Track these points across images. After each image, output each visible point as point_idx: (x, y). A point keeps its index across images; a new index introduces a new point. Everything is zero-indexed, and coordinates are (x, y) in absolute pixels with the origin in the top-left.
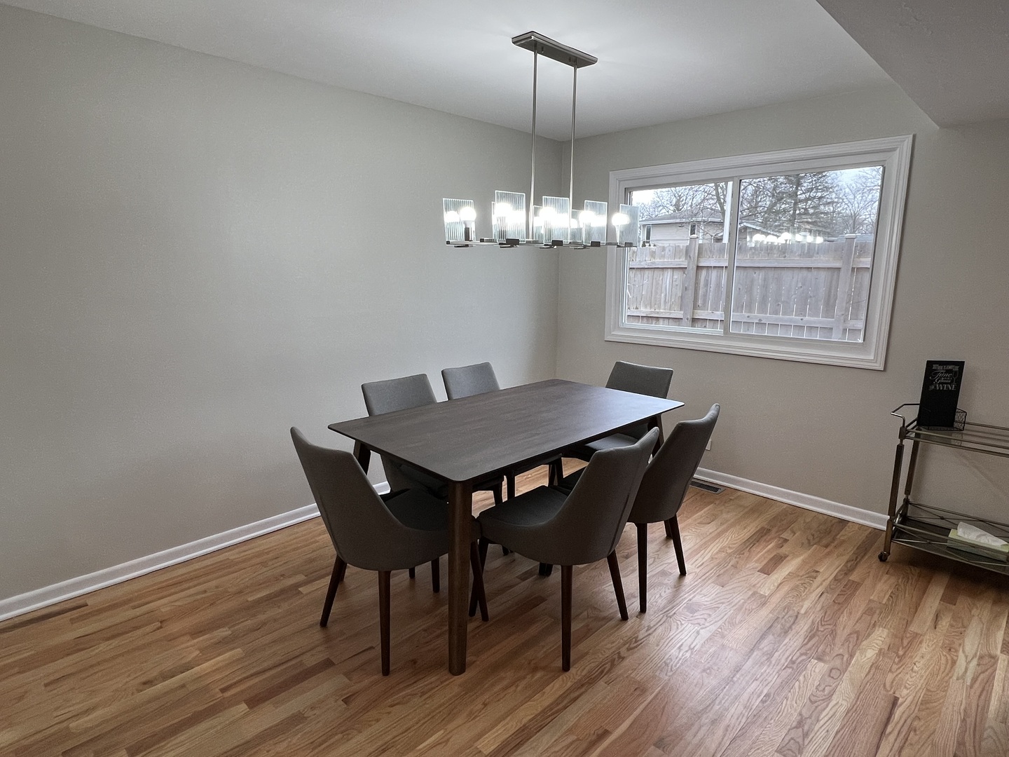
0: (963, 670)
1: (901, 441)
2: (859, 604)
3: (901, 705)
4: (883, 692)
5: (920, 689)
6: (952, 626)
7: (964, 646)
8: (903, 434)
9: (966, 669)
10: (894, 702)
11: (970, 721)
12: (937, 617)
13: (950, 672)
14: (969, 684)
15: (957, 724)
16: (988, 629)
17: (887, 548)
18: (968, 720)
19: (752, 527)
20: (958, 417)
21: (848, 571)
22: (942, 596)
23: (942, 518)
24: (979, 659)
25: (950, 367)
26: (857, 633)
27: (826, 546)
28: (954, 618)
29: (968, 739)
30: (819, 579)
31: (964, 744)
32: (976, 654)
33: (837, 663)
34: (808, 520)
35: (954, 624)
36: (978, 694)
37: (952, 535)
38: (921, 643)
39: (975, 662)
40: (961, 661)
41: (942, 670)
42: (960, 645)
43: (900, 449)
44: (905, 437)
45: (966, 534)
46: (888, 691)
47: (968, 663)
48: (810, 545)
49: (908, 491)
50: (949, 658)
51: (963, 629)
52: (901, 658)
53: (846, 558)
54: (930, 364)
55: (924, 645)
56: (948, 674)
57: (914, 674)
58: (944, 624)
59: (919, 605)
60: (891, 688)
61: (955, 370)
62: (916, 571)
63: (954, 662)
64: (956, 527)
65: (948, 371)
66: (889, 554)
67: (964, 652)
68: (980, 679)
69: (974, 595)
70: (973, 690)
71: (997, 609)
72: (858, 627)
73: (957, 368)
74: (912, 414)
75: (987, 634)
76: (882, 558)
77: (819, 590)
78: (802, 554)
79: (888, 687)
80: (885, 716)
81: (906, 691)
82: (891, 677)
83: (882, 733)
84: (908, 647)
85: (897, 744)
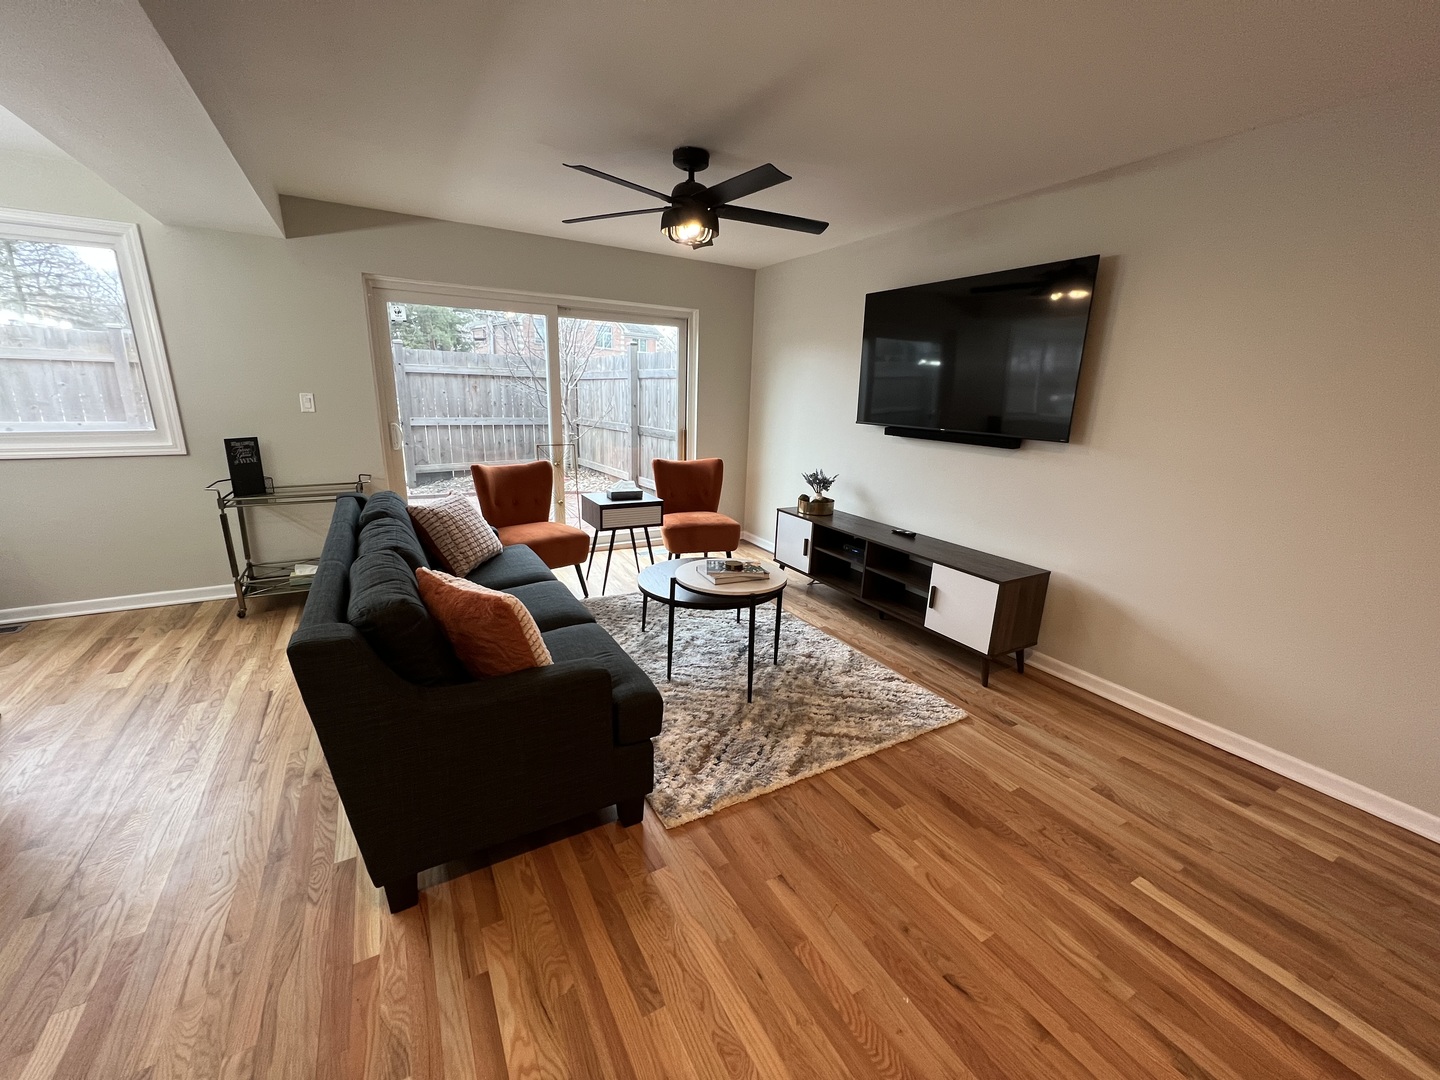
1: (223, 510)
2: (227, 652)
3: (275, 694)
4: (259, 693)
8: (222, 503)
10: (270, 694)
17: (243, 605)
19: (84, 645)
20: (267, 483)
21: (210, 635)
22: (296, 620)
23: (283, 569)
25: (246, 443)
26: (230, 671)
27: (184, 627)
30: (183, 652)
33: (217, 695)
34: (156, 616)
37: (292, 575)
43: (224, 518)
44: (225, 506)
45: (302, 572)
48: (164, 632)
49: (247, 556)
52: (270, 670)
53: (206, 629)
54: (228, 442)
57: (281, 674)
59: (279, 632)
60: (266, 688)
61: (252, 445)
62: (272, 613)
64: (293, 570)
65: (246, 447)
66: (246, 609)
72: (230, 667)
73: (252, 444)
74: (227, 488)
76: (241, 615)
77: (186, 660)
78: (156, 643)
79: (263, 688)
80: (264, 705)
81: (277, 685)
82: (264, 682)
83: (264, 715)
84: (274, 660)
85: (276, 715)
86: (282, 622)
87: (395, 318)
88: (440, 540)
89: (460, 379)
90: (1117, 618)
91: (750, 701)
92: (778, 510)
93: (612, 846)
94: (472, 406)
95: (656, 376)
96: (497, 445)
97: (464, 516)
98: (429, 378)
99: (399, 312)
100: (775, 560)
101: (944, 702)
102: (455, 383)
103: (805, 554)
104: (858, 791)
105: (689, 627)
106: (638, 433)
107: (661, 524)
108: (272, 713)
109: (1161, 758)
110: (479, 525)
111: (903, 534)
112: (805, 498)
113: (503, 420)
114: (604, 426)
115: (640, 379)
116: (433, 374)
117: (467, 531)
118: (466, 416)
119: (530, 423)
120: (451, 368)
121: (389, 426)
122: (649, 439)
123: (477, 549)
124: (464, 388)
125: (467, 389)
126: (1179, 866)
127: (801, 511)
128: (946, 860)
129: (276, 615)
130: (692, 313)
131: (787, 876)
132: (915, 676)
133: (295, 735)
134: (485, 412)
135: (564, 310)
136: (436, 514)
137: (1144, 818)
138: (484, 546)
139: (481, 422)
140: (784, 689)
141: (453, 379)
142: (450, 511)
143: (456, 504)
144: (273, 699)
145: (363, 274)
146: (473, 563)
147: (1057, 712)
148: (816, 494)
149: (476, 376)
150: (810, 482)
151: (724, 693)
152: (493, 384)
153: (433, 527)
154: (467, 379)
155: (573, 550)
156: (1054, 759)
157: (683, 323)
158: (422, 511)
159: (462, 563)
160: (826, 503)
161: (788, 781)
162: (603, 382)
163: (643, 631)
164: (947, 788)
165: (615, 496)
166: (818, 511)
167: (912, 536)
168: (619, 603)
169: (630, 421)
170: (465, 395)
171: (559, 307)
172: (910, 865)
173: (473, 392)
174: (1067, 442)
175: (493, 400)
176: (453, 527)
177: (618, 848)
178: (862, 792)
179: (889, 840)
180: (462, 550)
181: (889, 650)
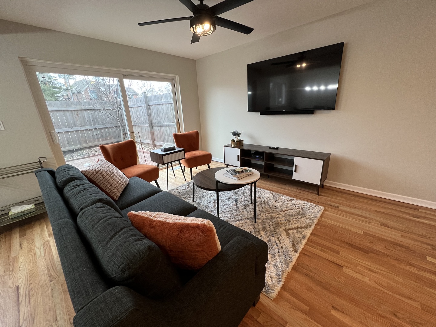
0: (39, 253)
3: (21, 287)
4: (10, 289)
5: (26, 274)
6: (28, 243)
7: (36, 246)
9: (40, 252)
10: (18, 288)
11: (50, 267)
12: (21, 245)
13: (35, 258)
14: (43, 256)
15: (46, 272)
16: (41, 234)
18: (49, 267)
22: (19, 236)
23: (3, 210)
24: (43, 245)
28: (27, 240)
29: (52, 273)
31: (51, 275)
32: (41, 245)
35: (29, 241)
36: (48, 256)
37: (10, 214)
38: (18, 258)
39: (42, 247)
40: (38, 251)
41: (31, 260)
42: (34, 247)
45: (15, 211)
46: (12, 288)
47: (40, 250)
50: (32, 254)
51: (33, 241)
52: (12, 271)
55: (20, 258)
56: (34, 260)
57: (21, 271)
58: (25, 244)
59: (11, 246)
60: (14, 285)
63: (35, 254)
64: (10, 210)
67: (37, 248)
68: (46, 251)
69: (31, 227)
70: (46, 257)
71: (41, 226)
75: (42, 235)
79: (12, 286)
80: (16, 299)
81: (20, 280)
82: (11, 281)
83: (18, 305)
84: (13, 264)
85: (27, 302)
86: (11, 240)
87: (43, 81)
88: (103, 184)
89: (70, 112)
90: (353, 166)
91: (255, 222)
92: (224, 146)
93: (256, 320)
94: (78, 122)
95: (157, 104)
96: (92, 137)
97: (110, 170)
98: (55, 112)
99: (44, 78)
100: (225, 164)
101: (315, 205)
102: (68, 114)
103: (238, 160)
104: (321, 251)
105: (210, 196)
106: (152, 126)
107: (185, 158)
108: (23, 302)
109: (383, 207)
110: (118, 173)
111: (274, 148)
112: (233, 141)
113: (93, 127)
114: (136, 125)
115: (149, 106)
116: (57, 111)
117: (115, 177)
118: (75, 127)
119: (104, 127)
120: (65, 108)
121: (50, 133)
122: (157, 127)
123: (121, 184)
124: (73, 116)
125: (74, 116)
126: (430, 247)
127: (233, 145)
128: (375, 273)
129: (5, 236)
130: (175, 77)
131: (335, 305)
132: (297, 197)
133: (44, 312)
134: (84, 124)
135: (126, 76)
136: (98, 172)
137: (402, 231)
138: (123, 182)
139: (83, 128)
140: (262, 214)
141: (67, 113)
142: (104, 169)
143: (105, 165)
144: (21, 291)
145: (19, 57)
146: (121, 191)
147: (345, 199)
148: (236, 139)
149: (77, 110)
150: (233, 135)
151: (243, 221)
152: (85, 113)
153: (98, 178)
154: (73, 112)
155: (152, 174)
156: (359, 217)
157: (172, 81)
158: (90, 172)
159: (116, 192)
160: (241, 141)
161: (297, 255)
162: (133, 108)
163: (194, 201)
164: (343, 239)
165: (166, 150)
166: (239, 144)
167: (277, 149)
168: (176, 191)
169: (148, 121)
170: (74, 118)
171: (123, 75)
172: (366, 280)
173: (77, 117)
174: (334, 109)
175: (87, 119)
176: (108, 176)
177: (259, 320)
178: (321, 250)
179: (350, 270)
180: (115, 187)
181: (279, 189)
